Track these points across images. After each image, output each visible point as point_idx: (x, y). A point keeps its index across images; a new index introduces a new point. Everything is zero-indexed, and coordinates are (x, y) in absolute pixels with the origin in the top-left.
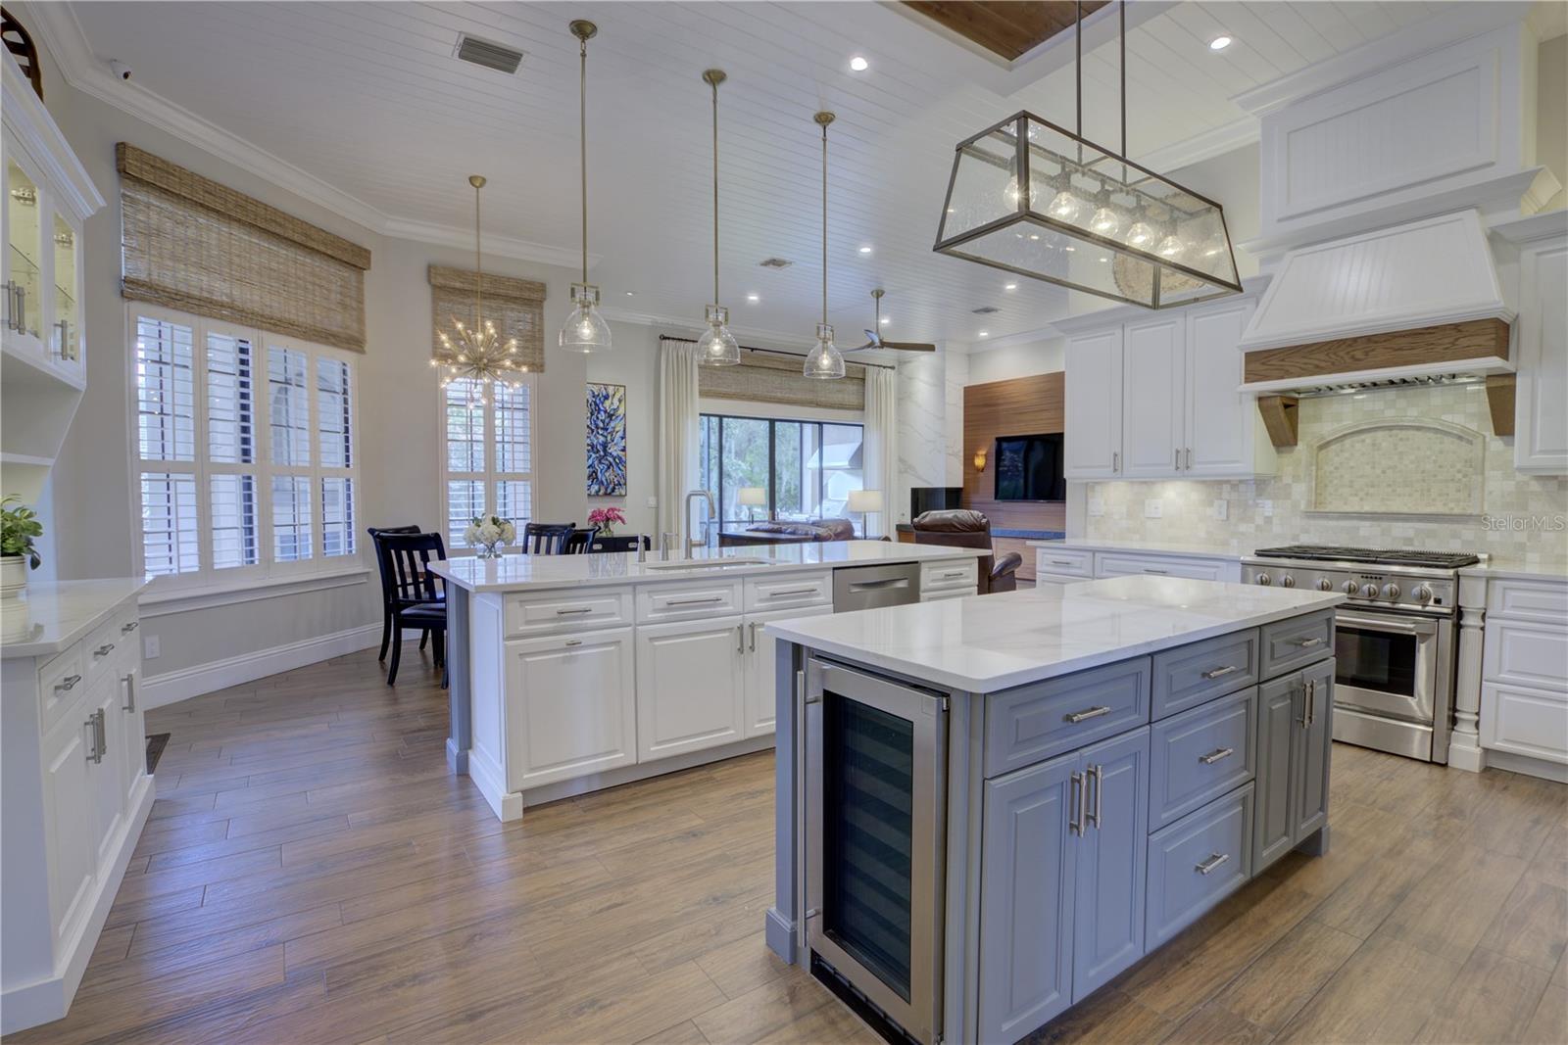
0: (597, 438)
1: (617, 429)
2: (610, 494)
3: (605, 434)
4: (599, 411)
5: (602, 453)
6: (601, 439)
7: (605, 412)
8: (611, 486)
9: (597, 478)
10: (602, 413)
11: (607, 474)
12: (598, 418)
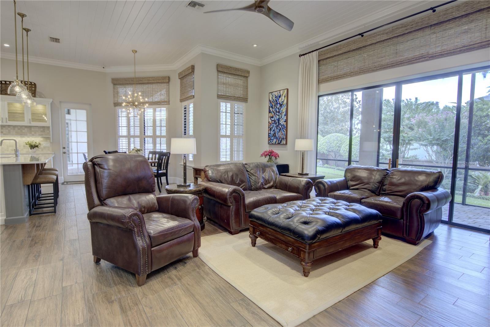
0: (276, 117)
1: (283, 111)
2: (280, 144)
3: (279, 115)
4: (277, 104)
5: (277, 124)
6: (278, 117)
7: (279, 104)
8: (280, 139)
9: (275, 136)
10: (278, 104)
11: (279, 134)
12: (277, 107)
